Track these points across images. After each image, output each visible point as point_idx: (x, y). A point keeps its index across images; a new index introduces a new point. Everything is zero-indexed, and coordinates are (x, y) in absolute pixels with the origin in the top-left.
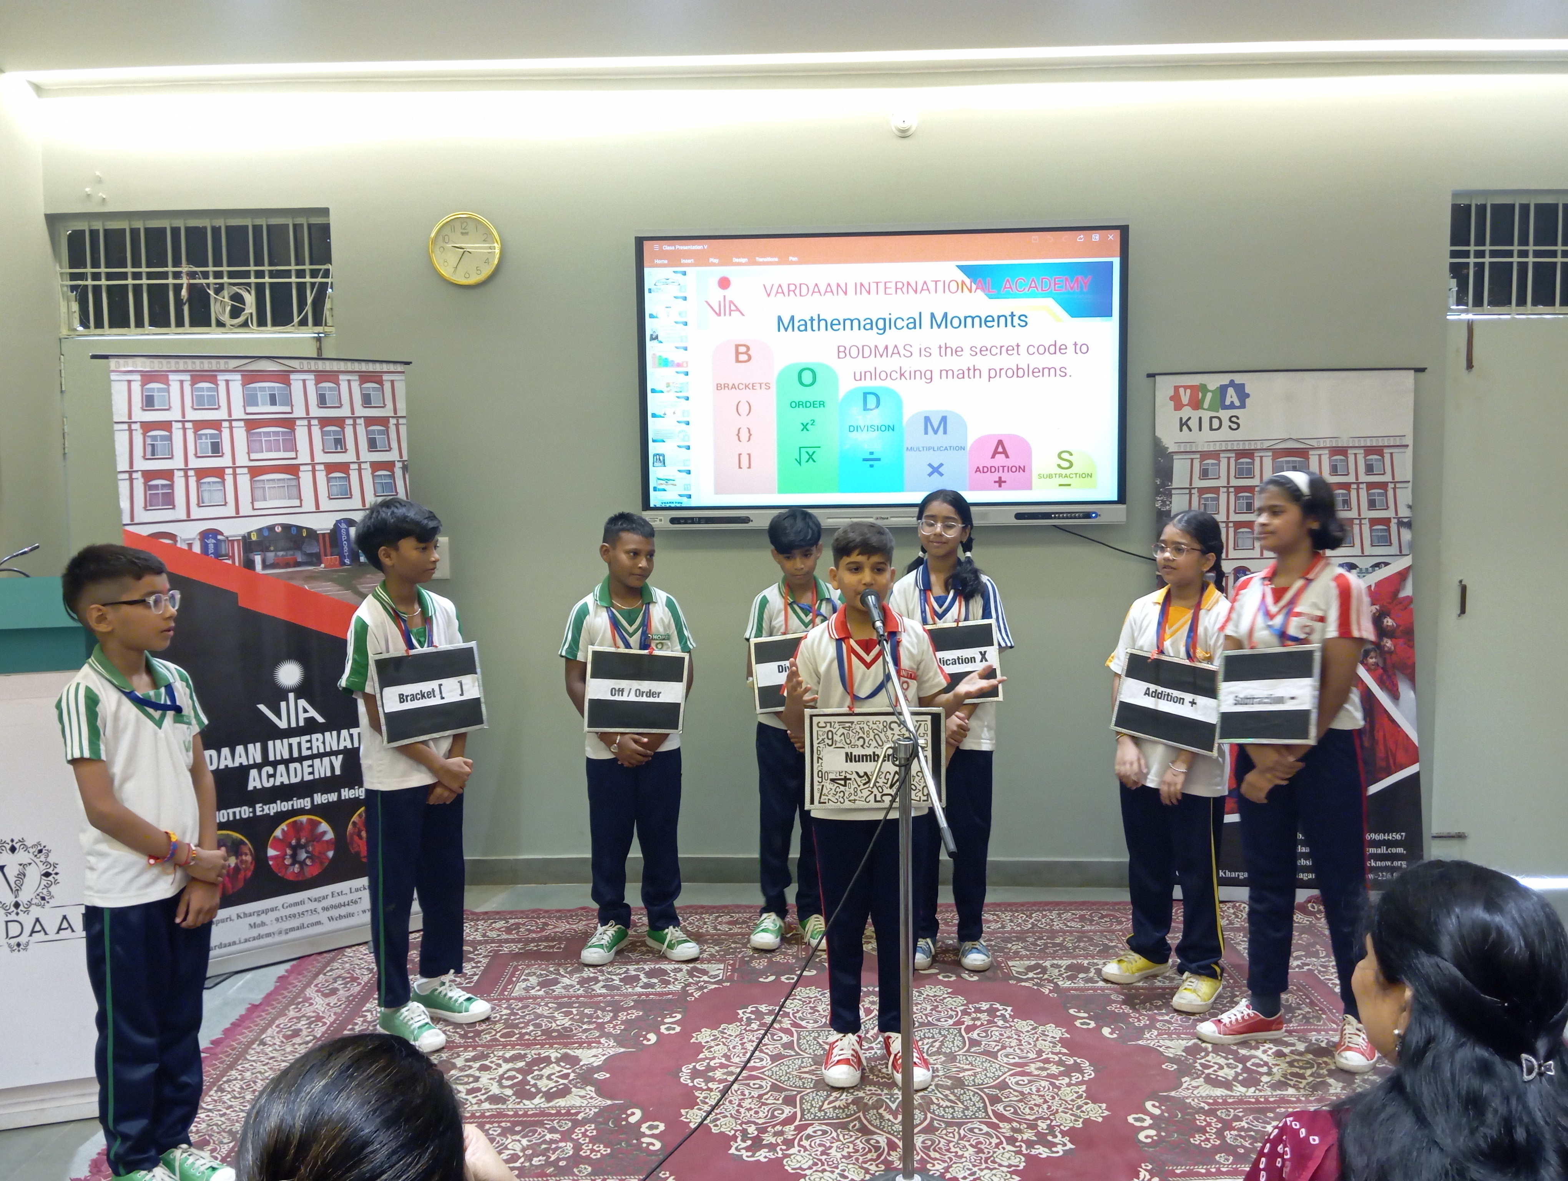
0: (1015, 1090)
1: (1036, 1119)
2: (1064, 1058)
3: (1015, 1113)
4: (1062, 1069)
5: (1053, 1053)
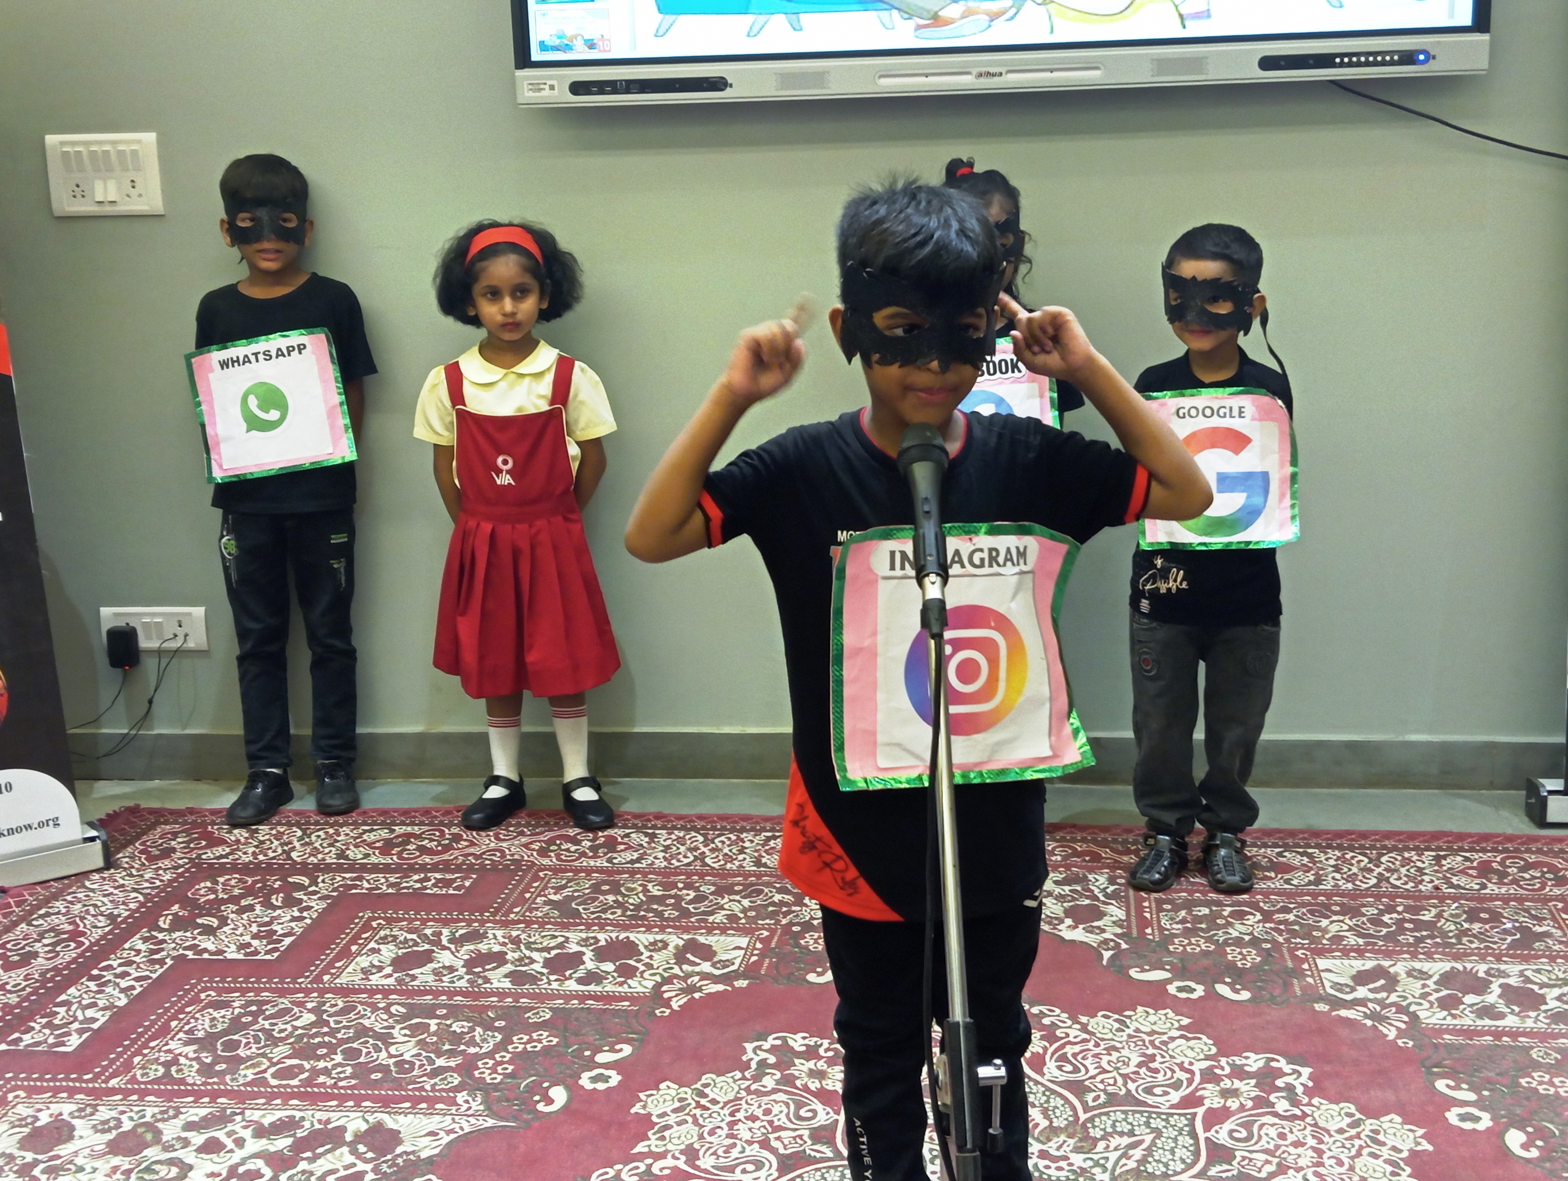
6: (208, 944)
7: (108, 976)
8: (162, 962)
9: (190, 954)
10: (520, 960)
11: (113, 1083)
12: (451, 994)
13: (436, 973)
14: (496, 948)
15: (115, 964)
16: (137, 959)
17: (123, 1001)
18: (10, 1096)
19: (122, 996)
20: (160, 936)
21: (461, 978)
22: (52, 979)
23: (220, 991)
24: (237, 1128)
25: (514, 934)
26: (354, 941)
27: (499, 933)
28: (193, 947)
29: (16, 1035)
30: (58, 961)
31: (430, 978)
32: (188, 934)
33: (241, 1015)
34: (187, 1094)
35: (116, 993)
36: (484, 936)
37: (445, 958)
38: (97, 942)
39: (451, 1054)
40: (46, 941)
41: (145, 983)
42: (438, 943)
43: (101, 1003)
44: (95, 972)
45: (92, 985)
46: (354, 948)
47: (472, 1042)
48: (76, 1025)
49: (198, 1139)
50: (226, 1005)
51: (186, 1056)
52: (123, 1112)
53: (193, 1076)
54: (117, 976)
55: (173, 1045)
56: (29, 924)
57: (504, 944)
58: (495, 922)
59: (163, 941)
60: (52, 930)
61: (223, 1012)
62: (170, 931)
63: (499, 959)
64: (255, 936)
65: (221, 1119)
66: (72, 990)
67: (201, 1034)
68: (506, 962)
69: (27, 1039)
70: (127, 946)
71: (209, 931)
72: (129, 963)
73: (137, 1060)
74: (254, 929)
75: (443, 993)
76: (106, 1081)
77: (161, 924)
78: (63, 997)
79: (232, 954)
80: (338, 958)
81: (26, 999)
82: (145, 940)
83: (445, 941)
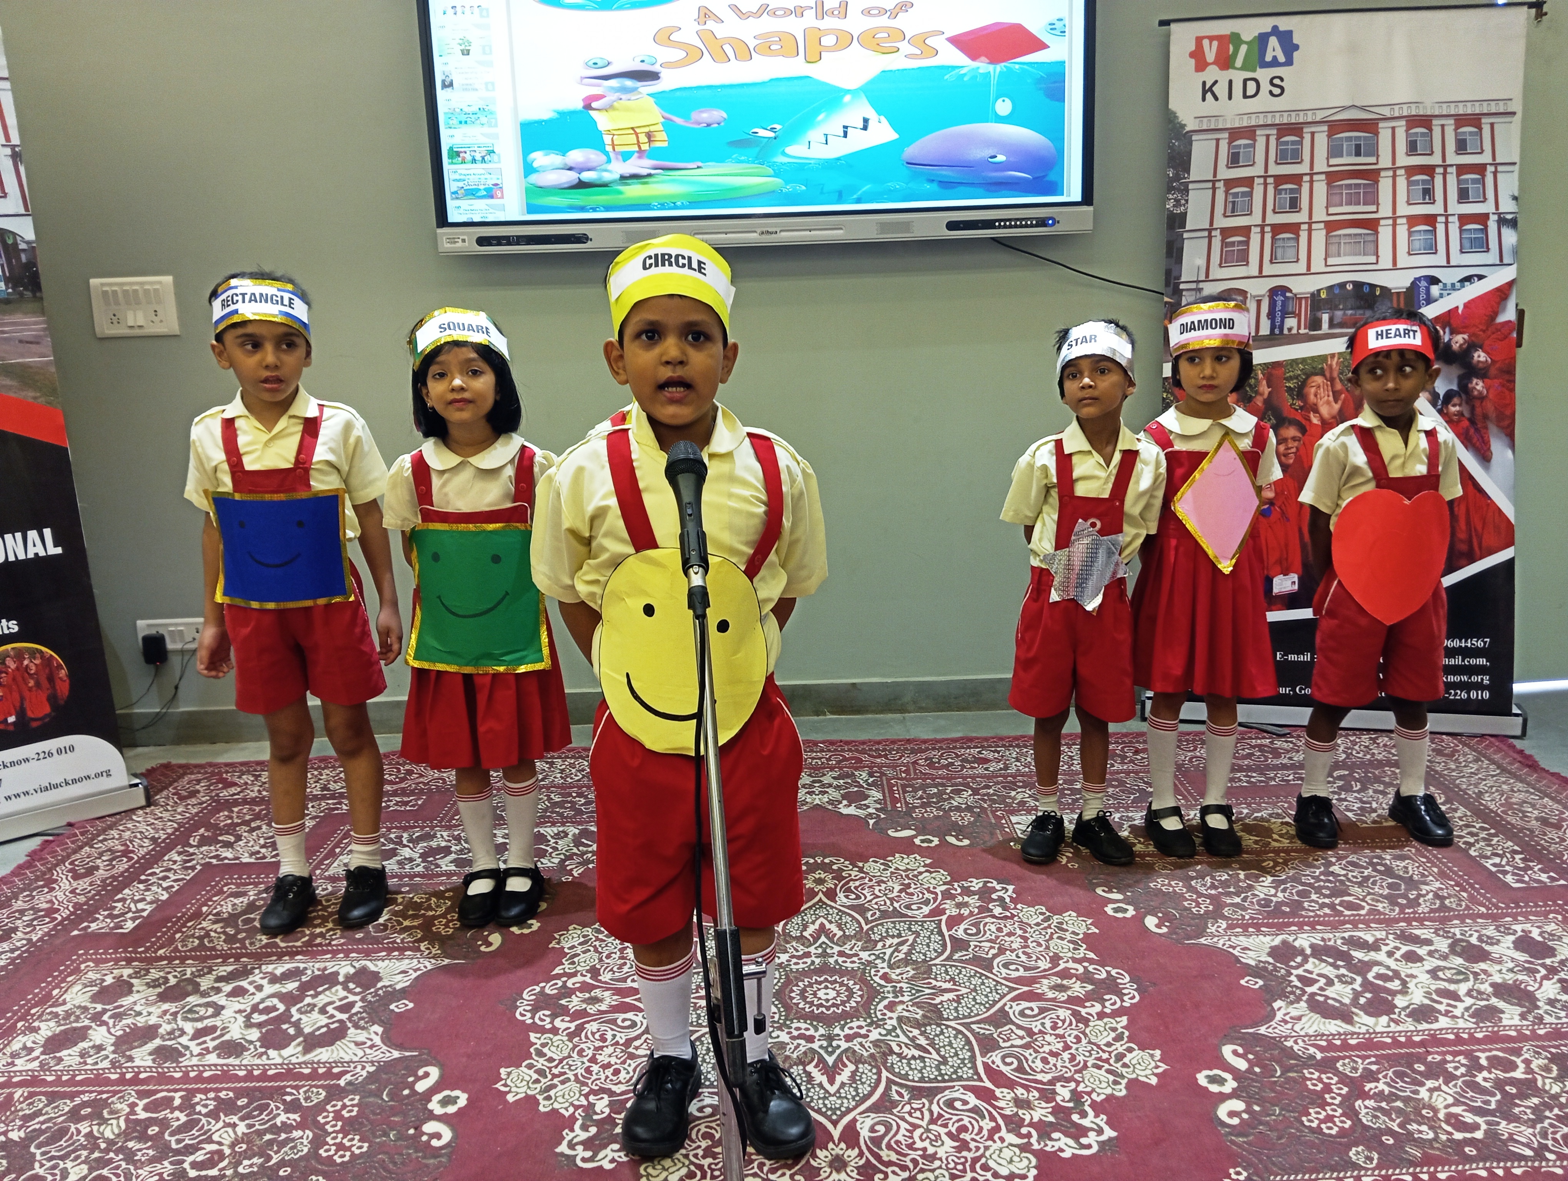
0: (1019, 1027)
1: (1052, 1082)
2: (1091, 968)
3: (1020, 1069)
4: (1090, 987)
5: (1075, 960)
6: (228, 854)
7: (153, 879)
8: (193, 868)
9: (214, 861)
10: (461, 850)
11: (161, 952)
12: (412, 877)
13: (399, 863)
14: (443, 844)
15: (157, 871)
16: (174, 867)
17: (165, 896)
18: (83, 966)
19: (164, 893)
20: (191, 850)
21: (418, 865)
22: (111, 884)
23: (238, 885)
24: (257, 978)
25: (456, 833)
26: (337, 845)
27: (445, 834)
28: (216, 857)
29: (85, 924)
30: (114, 871)
31: (396, 867)
32: (212, 848)
33: (254, 901)
34: (217, 957)
35: (160, 890)
36: (434, 836)
37: (406, 852)
38: (143, 857)
39: (414, 917)
40: (104, 858)
41: (181, 883)
42: (400, 843)
43: (148, 899)
44: (143, 877)
45: (141, 886)
46: (338, 850)
47: (430, 908)
48: (130, 915)
49: (228, 988)
50: (244, 894)
51: (215, 931)
52: (169, 973)
53: (221, 945)
54: (159, 879)
55: (204, 924)
56: (91, 847)
57: (449, 841)
58: (441, 827)
59: (194, 854)
60: (109, 850)
61: (241, 899)
62: (198, 846)
63: (447, 851)
64: (262, 847)
65: (245, 973)
66: (126, 891)
67: (226, 915)
68: (451, 853)
69: (94, 926)
70: (166, 858)
71: (228, 845)
72: (169, 870)
73: (178, 936)
74: (262, 841)
75: (406, 876)
76: (156, 952)
77: (191, 842)
78: (120, 896)
79: (246, 859)
80: (326, 858)
81: (92, 898)
82: (179, 853)
83: (405, 842)
